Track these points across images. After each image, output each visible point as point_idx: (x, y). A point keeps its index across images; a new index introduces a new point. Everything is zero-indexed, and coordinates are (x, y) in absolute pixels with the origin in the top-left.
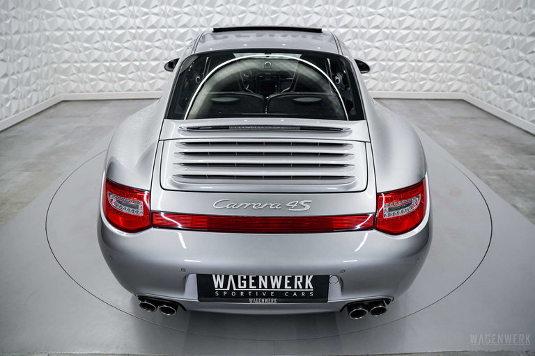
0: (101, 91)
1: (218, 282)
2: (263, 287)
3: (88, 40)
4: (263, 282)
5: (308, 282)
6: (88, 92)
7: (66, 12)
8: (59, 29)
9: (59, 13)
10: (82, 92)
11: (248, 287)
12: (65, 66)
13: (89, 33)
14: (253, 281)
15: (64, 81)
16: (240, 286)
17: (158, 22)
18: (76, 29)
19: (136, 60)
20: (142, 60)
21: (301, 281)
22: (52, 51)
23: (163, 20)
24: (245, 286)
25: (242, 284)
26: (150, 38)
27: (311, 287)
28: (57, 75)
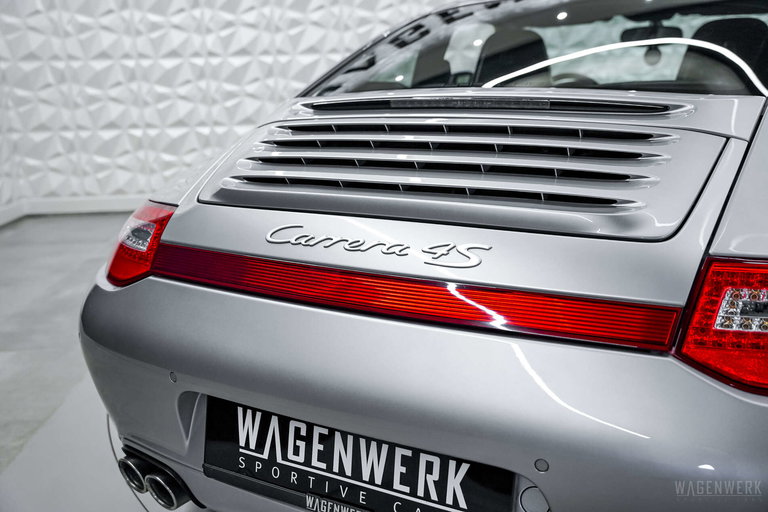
0: (120, 192)
1: (247, 430)
2: (342, 472)
3: (97, 80)
4: (342, 454)
5: (454, 483)
6: (88, 194)
7: (51, 20)
8: (31, 56)
9: (33, 21)
10: (74, 194)
11: (308, 462)
12: (38, 137)
13: (99, 65)
14: (321, 447)
15: (32, 170)
16: (290, 455)
17: (254, 41)
18: (71, 57)
19: (202, 124)
20: (217, 123)
21: (436, 476)
22: (10, 104)
23: (266, 39)
24: (301, 458)
25: (296, 451)
26: (236, 76)
27: (463, 504)
28: (17, 158)
